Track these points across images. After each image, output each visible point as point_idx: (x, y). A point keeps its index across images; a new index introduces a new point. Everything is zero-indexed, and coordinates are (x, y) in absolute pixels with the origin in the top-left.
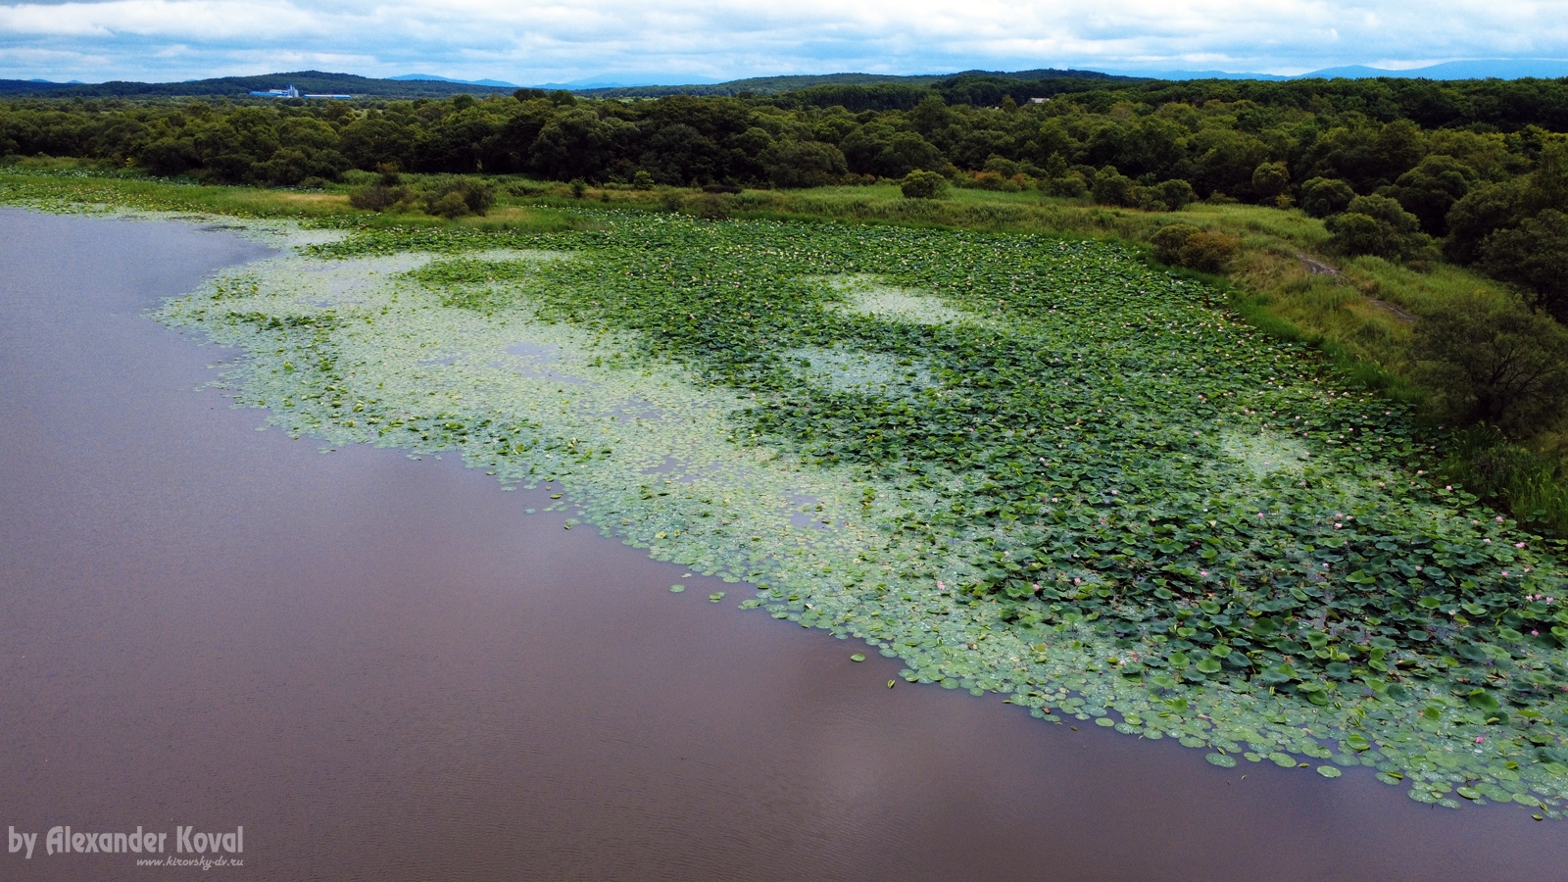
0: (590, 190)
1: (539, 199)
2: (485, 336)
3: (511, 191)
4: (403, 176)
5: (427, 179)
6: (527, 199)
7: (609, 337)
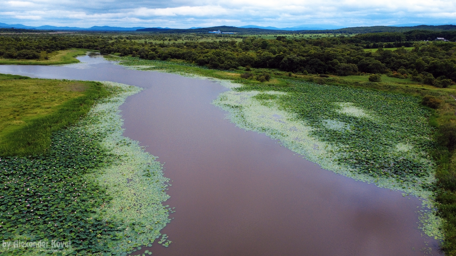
0: (293, 74)
1: (281, 76)
2: (269, 112)
3: (275, 74)
4: (251, 69)
5: (256, 70)
6: (278, 76)
7: (291, 114)
